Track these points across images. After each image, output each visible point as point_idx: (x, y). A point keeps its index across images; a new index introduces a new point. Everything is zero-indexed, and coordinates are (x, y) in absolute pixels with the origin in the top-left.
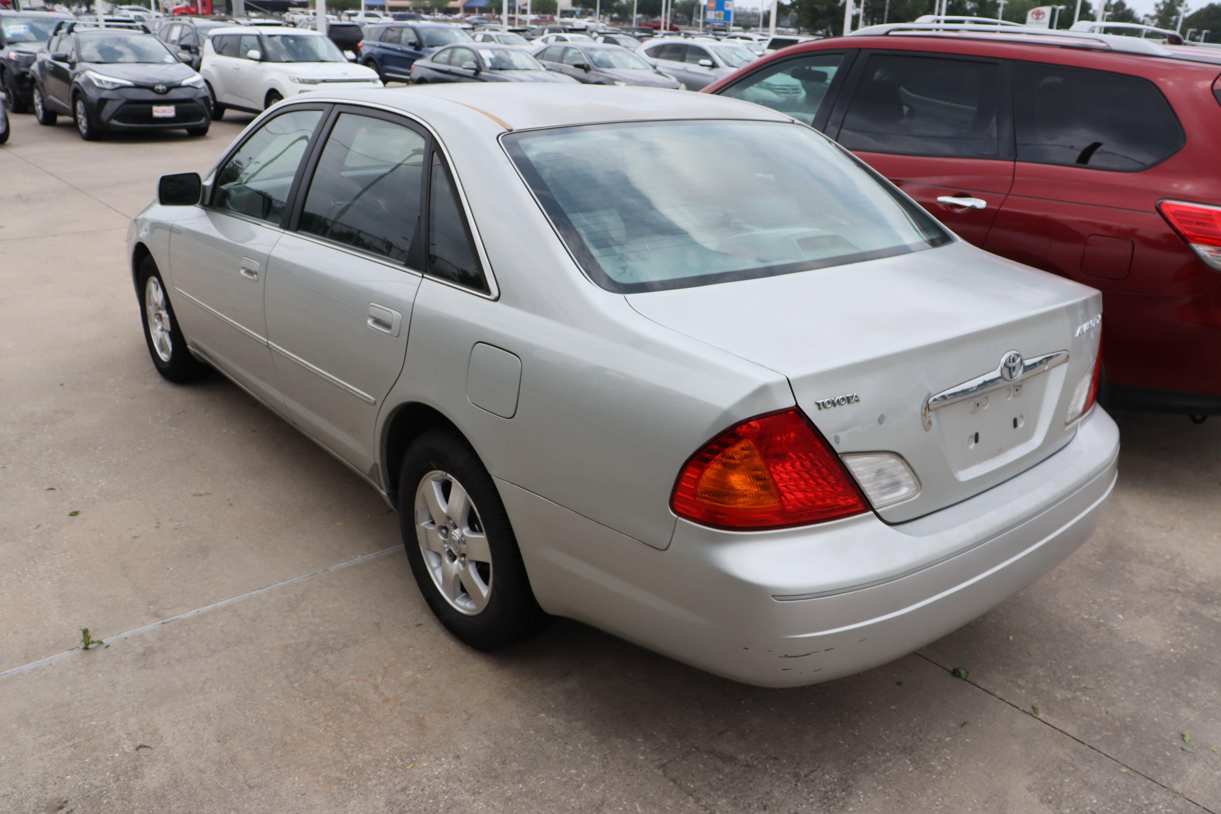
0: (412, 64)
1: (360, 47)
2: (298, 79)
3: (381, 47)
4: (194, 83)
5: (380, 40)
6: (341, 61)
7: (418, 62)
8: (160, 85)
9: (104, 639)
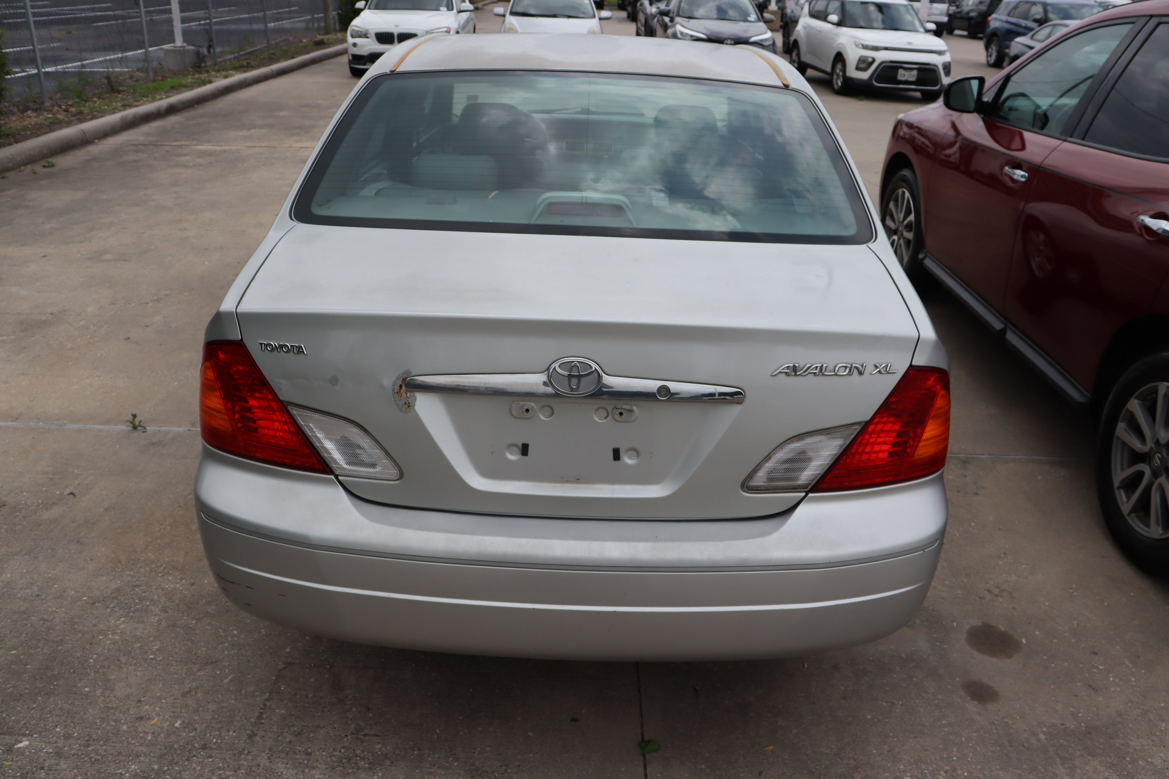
0: (1012, 40)
1: (989, 21)
2: (862, 45)
3: (1007, 22)
4: (762, 40)
5: (1009, 15)
6: (916, 31)
7: (1019, 39)
8: (729, 40)
9: (148, 426)
